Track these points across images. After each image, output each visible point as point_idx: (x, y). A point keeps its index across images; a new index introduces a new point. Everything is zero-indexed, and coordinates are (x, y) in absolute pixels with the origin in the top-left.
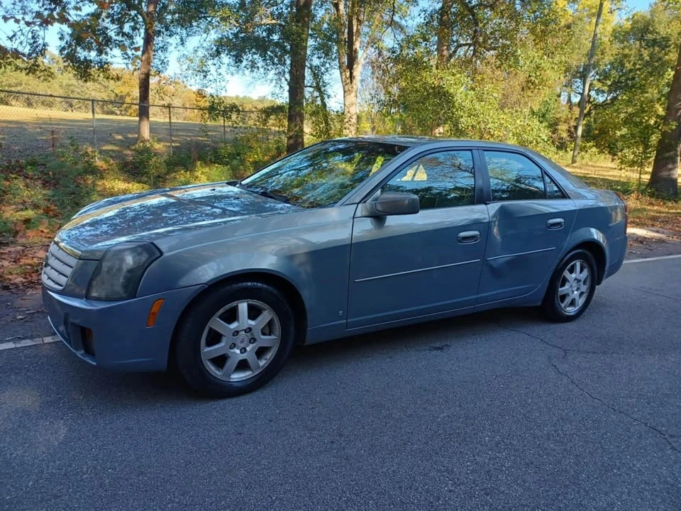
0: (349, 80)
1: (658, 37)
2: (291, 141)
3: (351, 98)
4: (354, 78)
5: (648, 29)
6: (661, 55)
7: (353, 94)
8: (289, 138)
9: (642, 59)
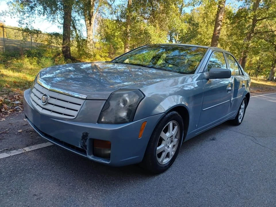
0: (89, 25)
1: (195, 23)
2: (64, 49)
3: (90, 32)
4: (92, 24)
5: (192, 19)
6: (196, 29)
7: (91, 31)
8: (63, 48)
9: (190, 30)
